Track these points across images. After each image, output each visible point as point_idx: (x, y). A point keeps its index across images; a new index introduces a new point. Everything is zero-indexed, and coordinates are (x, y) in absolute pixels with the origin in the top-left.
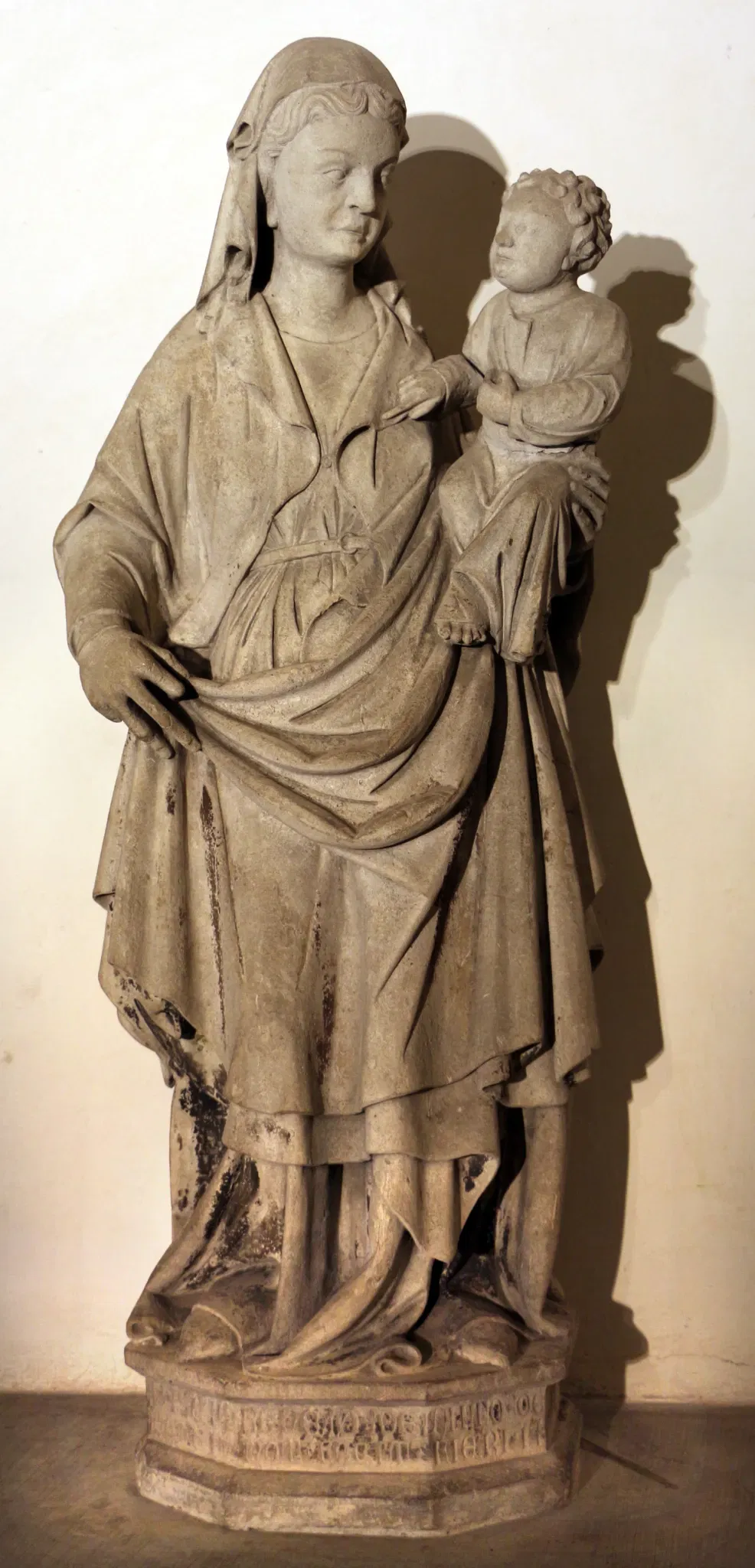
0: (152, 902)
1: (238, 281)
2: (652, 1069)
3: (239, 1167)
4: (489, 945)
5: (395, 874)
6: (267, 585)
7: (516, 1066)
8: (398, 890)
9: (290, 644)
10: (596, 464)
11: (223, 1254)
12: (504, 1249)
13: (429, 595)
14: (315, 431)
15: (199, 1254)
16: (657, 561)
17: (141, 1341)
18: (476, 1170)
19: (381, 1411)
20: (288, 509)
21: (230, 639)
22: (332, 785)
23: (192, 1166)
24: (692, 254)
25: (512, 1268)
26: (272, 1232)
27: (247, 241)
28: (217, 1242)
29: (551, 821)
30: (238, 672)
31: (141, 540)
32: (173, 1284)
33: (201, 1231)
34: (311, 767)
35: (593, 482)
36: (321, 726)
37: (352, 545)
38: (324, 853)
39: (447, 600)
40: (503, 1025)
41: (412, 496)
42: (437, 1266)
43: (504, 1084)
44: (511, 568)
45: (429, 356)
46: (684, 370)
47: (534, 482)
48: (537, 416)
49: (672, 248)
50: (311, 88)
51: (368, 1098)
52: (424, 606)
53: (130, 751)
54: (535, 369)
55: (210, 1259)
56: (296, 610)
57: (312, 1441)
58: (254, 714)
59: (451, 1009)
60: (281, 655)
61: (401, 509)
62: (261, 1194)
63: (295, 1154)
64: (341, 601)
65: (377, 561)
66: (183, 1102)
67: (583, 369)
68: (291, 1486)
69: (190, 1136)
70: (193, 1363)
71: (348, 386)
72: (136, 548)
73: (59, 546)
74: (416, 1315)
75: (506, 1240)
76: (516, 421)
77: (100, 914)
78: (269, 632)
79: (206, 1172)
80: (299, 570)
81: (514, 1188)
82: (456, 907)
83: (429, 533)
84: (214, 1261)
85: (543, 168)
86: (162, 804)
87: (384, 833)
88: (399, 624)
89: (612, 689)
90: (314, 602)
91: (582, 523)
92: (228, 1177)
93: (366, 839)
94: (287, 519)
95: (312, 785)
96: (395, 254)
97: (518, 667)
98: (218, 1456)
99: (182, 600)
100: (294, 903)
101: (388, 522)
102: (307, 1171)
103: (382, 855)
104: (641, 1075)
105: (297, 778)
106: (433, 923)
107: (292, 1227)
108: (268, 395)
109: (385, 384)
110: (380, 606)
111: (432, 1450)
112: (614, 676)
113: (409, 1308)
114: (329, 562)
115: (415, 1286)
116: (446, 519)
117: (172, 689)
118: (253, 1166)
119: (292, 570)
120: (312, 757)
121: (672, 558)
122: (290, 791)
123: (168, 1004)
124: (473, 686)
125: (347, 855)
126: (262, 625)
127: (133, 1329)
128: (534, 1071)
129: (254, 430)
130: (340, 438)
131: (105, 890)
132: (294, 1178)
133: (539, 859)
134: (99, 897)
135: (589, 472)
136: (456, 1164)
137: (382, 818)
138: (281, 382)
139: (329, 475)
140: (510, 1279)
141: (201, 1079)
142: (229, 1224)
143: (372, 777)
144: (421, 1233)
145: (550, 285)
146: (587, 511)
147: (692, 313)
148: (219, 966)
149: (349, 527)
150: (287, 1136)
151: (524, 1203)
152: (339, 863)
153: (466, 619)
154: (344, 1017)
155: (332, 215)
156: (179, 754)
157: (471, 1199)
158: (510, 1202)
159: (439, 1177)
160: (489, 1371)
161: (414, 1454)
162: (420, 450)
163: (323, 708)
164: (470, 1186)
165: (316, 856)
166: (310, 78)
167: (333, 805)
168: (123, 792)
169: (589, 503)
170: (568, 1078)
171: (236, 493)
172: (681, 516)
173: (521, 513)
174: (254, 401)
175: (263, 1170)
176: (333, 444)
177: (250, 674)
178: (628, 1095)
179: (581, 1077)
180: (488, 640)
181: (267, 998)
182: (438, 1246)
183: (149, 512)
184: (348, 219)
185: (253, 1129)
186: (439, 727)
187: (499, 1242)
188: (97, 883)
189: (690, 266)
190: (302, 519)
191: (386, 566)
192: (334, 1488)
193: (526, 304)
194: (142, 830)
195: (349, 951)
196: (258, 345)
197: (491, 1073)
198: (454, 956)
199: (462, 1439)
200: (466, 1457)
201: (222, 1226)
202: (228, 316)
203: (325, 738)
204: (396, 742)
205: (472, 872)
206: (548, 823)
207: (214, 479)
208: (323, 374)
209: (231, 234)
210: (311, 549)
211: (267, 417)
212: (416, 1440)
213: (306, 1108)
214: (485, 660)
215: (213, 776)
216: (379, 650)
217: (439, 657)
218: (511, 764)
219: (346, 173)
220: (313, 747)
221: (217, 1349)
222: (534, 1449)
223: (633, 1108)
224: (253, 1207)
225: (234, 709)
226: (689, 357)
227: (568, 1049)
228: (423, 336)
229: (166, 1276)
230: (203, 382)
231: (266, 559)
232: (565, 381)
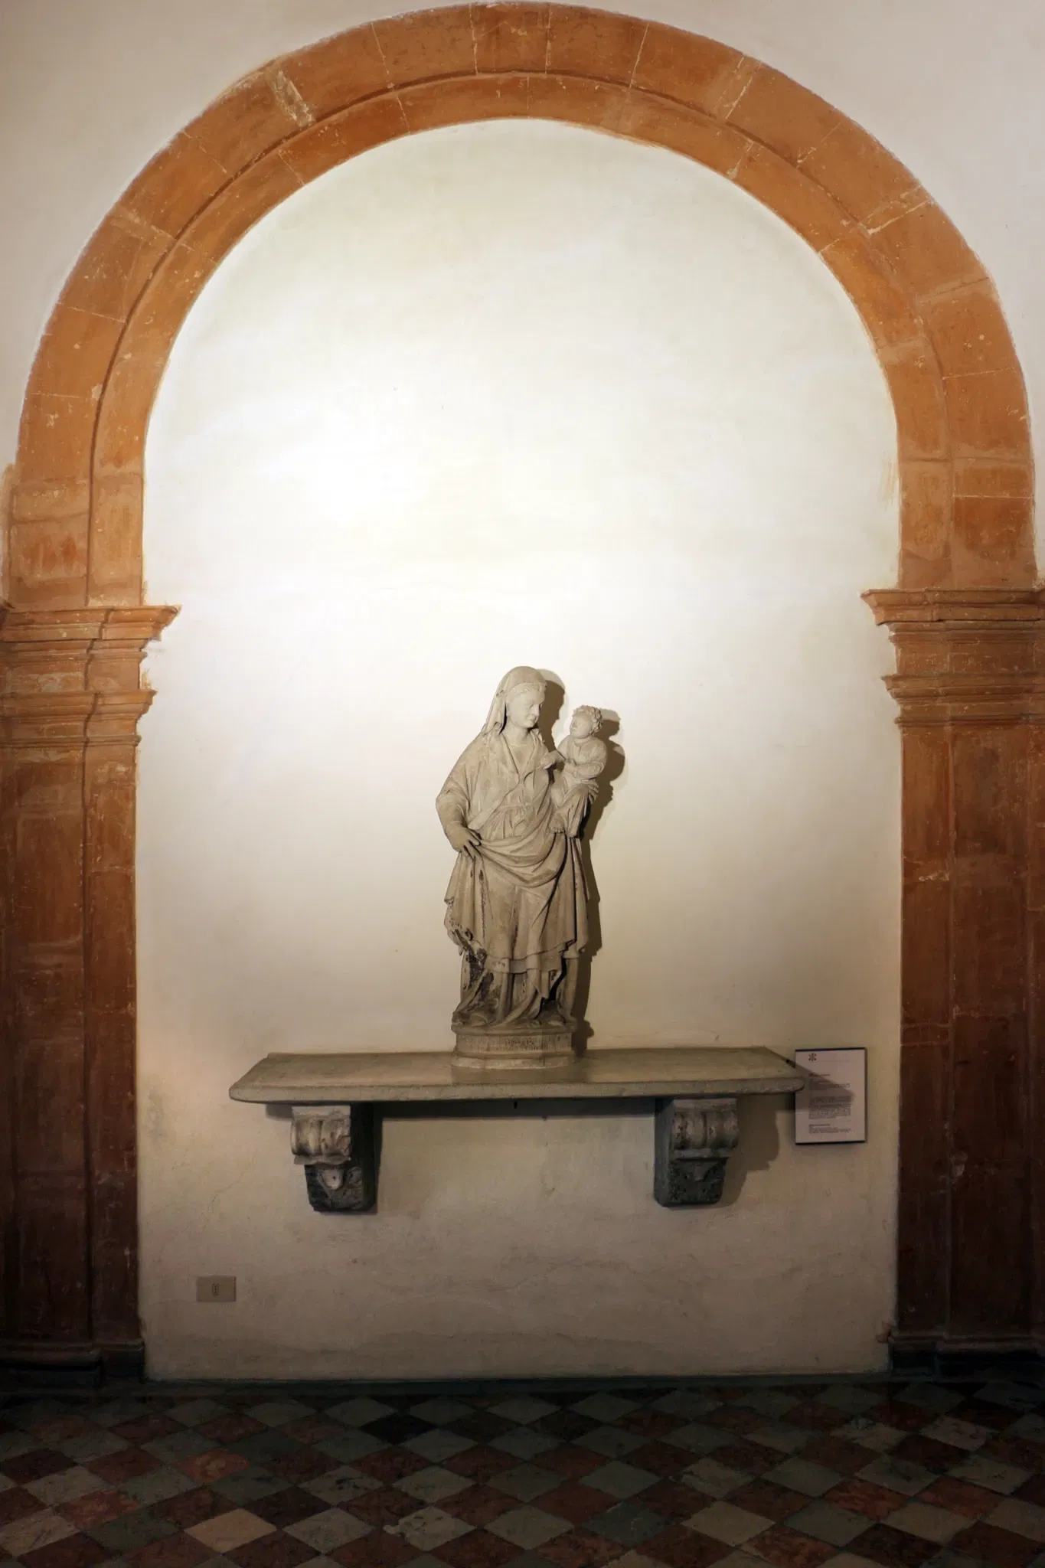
0: (465, 903)
1: (497, 730)
2: (598, 953)
3: (487, 974)
4: (561, 914)
5: (538, 894)
6: (501, 815)
7: (567, 946)
8: (538, 898)
9: (509, 831)
10: (596, 784)
11: (479, 1000)
12: (559, 999)
13: (548, 819)
14: (518, 773)
15: (472, 1001)
16: (606, 804)
17: (456, 1024)
18: (555, 975)
19: (528, 1037)
20: (509, 795)
21: (489, 829)
22: (521, 870)
23: (468, 977)
24: (620, 715)
25: (561, 1003)
26: (497, 994)
27: (501, 720)
28: (477, 997)
29: (578, 881)
30: (492, 839)
31: (463, 800)
32: (463, 1009)
33: (474, 993)
34: (517, 865)
35: (595, 789)
36: (518, 854)
37: (527, 804)
38: (517, 888)
39: (553, 820)
40: (565, 934)
41: (544, 790)
42: (543, 999)
43: (564, 951)
44: (572, 812)
45: (547, 751)
46: (616, 749)
47: (581, 789)
48: (581, 772)
49: (614, 713)
50: (525, 684)
51: (528, 954)
52: (547, 821)
53: (459, 862)
54: (581, 758)
55: (475, 1002)
56: (510, 822)
57: (509, 1046)
58: (499, 850)
59: (550, 931)
60: (507, 834)
61: (541, 795)
62: (494, 981)
63: (506, 969)
64: (524, 820)
65: (534, 809)
66: (467, 959)
67: (595, 760)
68: (503, 1057)
69: (468, 968)
70: (474, 1027)
71: (527, 759)
72: (462, 802)
73: (437, 800)
74: (537, 1014)
75: (560, 996)
76: (575, 773)
77: (446, 906)
78: (502, 827)
79: (472, 980)
80: (512, 811)
81: (563, 981)
82: (552, 903)
83: (548, 801)
84: (476, 1002)
85: (585, 705)
86: (469, 874)
87: (536, 883)
88: (540, 827)
89: (591, 842)
90: (516, 819)
91: (591, 799)
92: (484, 978)
93: (532, 885)
94: (509, 796)
95: (515, 870)
96: (539, 725)
97: (570, 838)
98: (480, 1051)
99: (471, 816)
100: (508, 901)
101: (537, 798)
102: (509, 974)
103: (535, 889)
104: (595, 954)
105: (512, 868)
106: (547, 908)
107: (503, 990)
108: (505, 763)
109: (537, 759)
110: (537, 820)
111: (543, 1047)
112: (592, 837)
113: (534, 1013)
114: (519, 809)
115: (537, 1006)
116: (553, 797)
117: (476, 843)
118: (492, 975)
119: (510, 811)
120: (517, 862)
121: (610, 804)
122: (509, 871)
123: (468, 930)
124: (560, 843)
125: (524, 888)
126: (500, 825)
127: (454, 1020)
128: (571, 948)
129: (500, 772)
130: (526, 775)
131: (449, 898)
132: (505, 976)
133: (575, 890)
134: (446, 901)
135: (594, 786)
136: (550, 972)
137: (534, 879)
138: (509, 759)
139: (521, 785)
140: (561, 1007)
141: (473, 952)
142: (482, 991)
143: (532, 868)
144: (541, 991)
145: (587, 736)
146: (592, 797)
147: (619, 733)
148: (483, 919)
149: (527, 800)
150: (504, 965)
151: (566, 985)
152: (520, 891)
153: (559, 826)
154: (520, 933)
155: (527, 716)
156: (474, 860)
157: (553, 983)
158: (561, 985)
159: (545, 976)
160: (558, 1027)
161: (537, 1049)
162: (546, 778)
163: (519, 849)
164: (553, 979)
165: (514, 888)
166: (524, 682)
167: (521, 875)
168: (456, 872)
169: (593, 795)
170: (580, 951)
171: (494, 789)
172: (614, 792)
173: (576, 799)
174: (501, 764)
175: (495, 975)
176: (522, 777)
177: (496, 839)
178: (591, 960)
179: (583, 950)
180: (564, 832)
181: (501, 927)
182: (545, 995)
183: (466, 793)
184: (531, 717)
185: (494, 964)
186: (551, 854)
187: (557, 997)
188: (446, 896)
189: (620, 719)
190: (513, 798)
191: (537, 810)
192: (515, 1057)
193: (579, 741)
194: (463, 881)
195: (522, 915)
196: (502, 749)
197: (561, 948)
198: (551, 916)
199: (550, 1046)
200: (550, 1050)
201: (480, 993)
202: (493, 740)
203: (519, 857)
204: (540, 859)
205: (556, 893)
206: (577, 881)
207: (486, 786)
208: (520, 756)
209: (496, 717)
210: (515, 805)
211: (505, 770)
212: (538, 1044)
213: (511, 957)
214: (563, 837)
215: (484, 867)
216: (535, 834)
217: (551, 836)
218: (568, 864)
219: (532, 706)
220: (517, 859)
221: (481, 1023)
222: (568, 1049)
223: (592, 964)
224: (491, 986)
225: (492, 849)
226: (618, 746)
227: (581, 941)
228: (544, 743)
229: (461, 1008)
230: (485, 758)
231: (501, 808)
232: (589, 763)
